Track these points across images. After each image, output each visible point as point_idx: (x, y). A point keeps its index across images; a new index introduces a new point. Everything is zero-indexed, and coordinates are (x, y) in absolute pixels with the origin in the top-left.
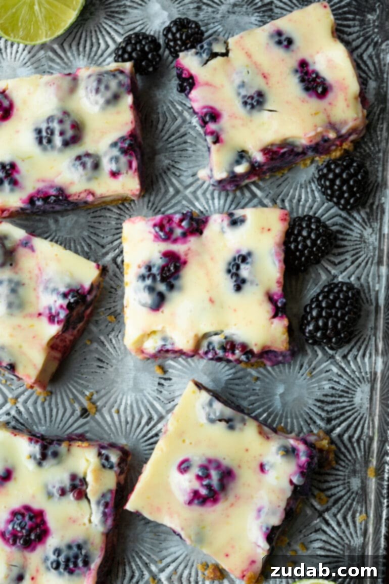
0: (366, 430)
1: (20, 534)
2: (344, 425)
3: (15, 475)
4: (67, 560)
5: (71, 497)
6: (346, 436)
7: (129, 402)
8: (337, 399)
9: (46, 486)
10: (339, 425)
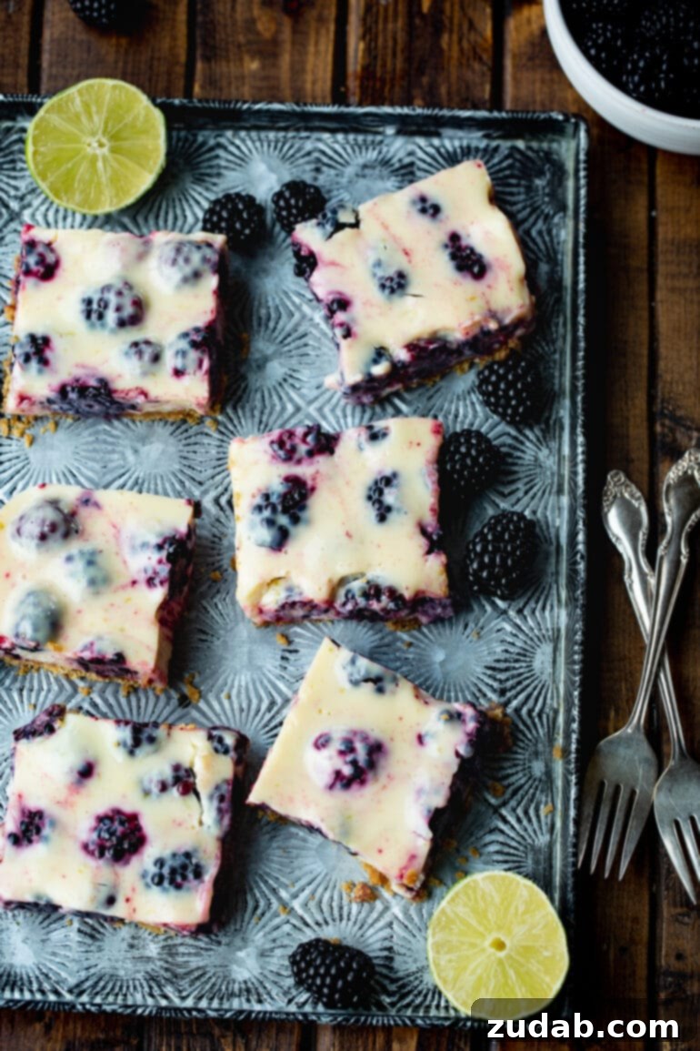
0: (549, 701)
1: (108, 844)
2: (522, 697)
3: (99, 770)
4: (173, 871)
5: (174, 792)
6: (524, 711)
7: (243, 683)
8: (512, 665)
9: (141, 782)
10: (515, 697)
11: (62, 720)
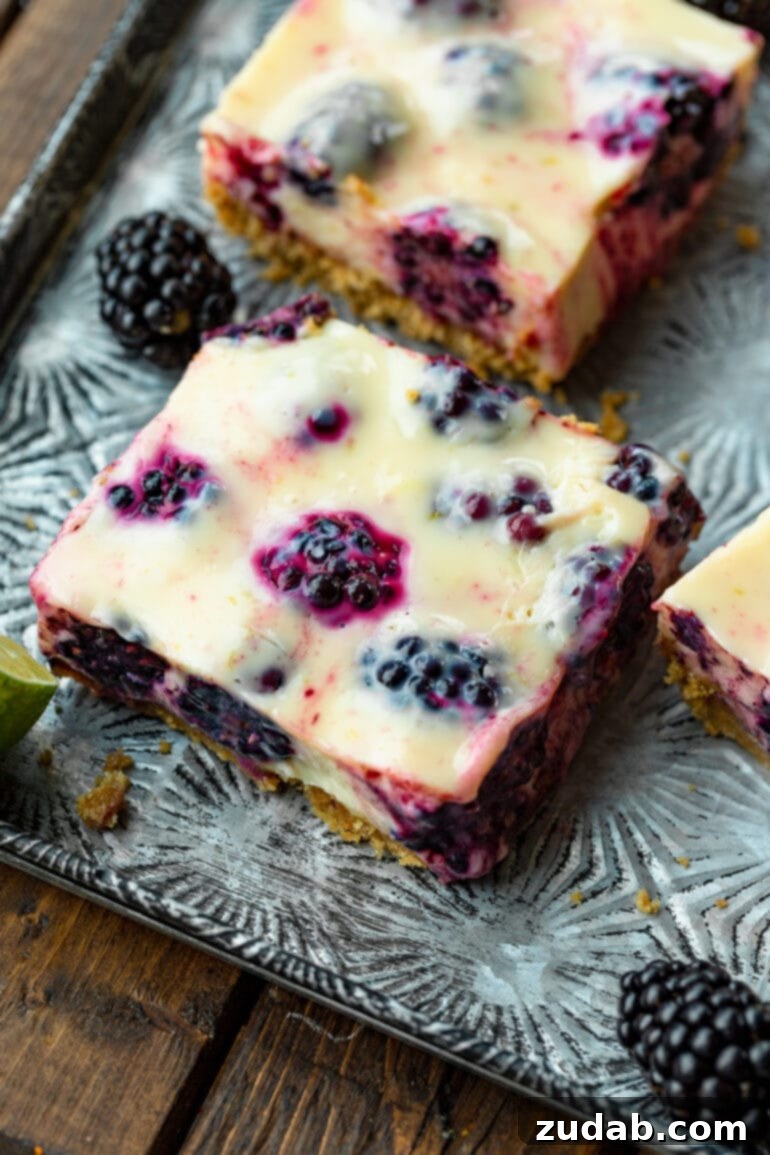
1: (312, 568)
4: (434, 670)
5: (500, 529)
9: (435, 487)
11: (320, 324)
